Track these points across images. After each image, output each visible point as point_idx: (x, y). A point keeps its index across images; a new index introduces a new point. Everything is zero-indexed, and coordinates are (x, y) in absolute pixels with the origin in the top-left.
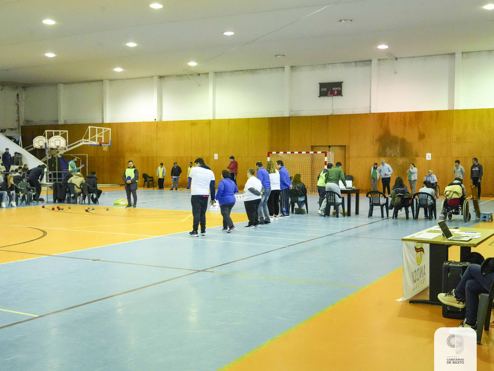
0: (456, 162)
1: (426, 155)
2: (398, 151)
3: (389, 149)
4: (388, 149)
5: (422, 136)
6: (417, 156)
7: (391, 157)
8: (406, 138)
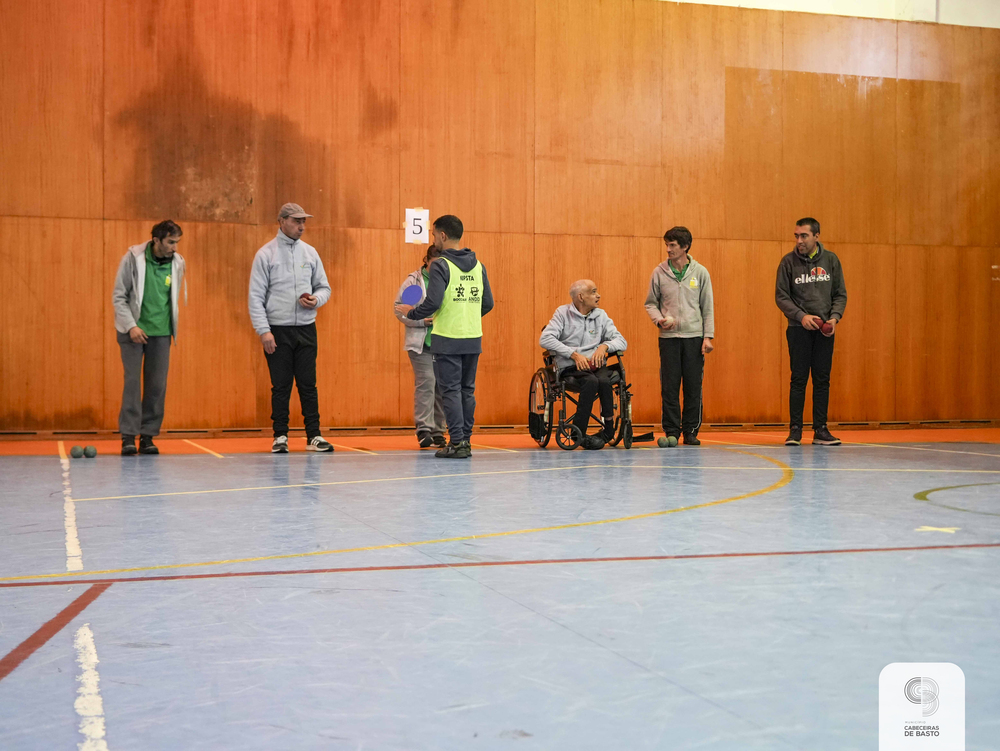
0: (671, 236)
1: (402, 217)
2: (253, 188)
3: (201, 176)
4: (190, 172)
5: (380, 115)
6: (356, 220)
7: (211, 219)
8: (296, 112)
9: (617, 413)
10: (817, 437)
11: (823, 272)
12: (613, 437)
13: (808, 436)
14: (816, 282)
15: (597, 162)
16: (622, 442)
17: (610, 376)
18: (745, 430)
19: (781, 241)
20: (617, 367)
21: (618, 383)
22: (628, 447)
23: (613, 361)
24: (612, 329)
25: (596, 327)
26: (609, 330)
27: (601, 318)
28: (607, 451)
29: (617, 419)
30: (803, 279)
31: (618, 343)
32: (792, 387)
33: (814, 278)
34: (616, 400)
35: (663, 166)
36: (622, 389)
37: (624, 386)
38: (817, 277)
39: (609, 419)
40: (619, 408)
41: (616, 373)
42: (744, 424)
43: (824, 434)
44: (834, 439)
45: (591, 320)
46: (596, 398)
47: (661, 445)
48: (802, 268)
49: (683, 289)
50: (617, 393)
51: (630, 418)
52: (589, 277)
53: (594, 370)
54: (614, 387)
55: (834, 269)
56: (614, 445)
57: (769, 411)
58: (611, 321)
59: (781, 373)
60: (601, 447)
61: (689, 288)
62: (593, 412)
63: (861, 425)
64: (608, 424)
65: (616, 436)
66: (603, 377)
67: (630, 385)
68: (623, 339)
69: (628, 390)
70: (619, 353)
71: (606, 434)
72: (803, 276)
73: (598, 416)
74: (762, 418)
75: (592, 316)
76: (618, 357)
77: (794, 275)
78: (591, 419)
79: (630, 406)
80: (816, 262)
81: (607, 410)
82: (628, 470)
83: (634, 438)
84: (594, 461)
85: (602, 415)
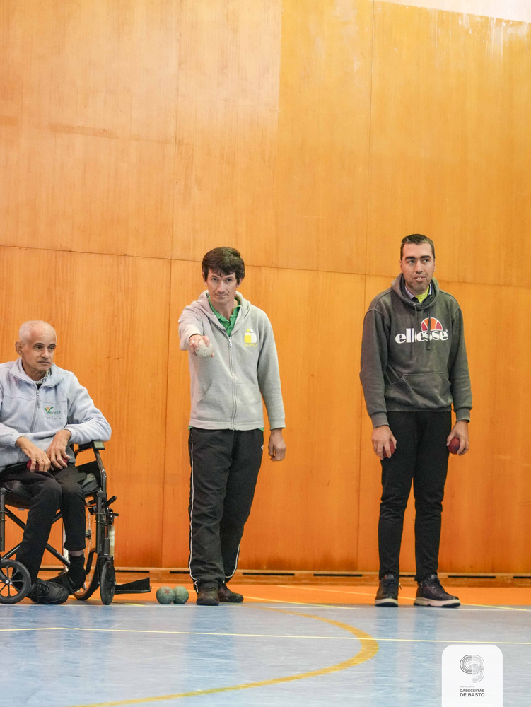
9: (90, 544)
10: (422, 593)
11: (438, 327)
12: (81, 586)
13: (408, 593)
14: (428, 342)
15: (70, 129)
16: (98, 591)
17: (81, 482)
18: (298, 581)
19: (365, 275)
20: (93, 468)
21: (94, 494)
22: (106, 601)
23: (86, 457)
24: (86, 404)
25: (57, 403)
26: (80, 406)
27: (65, 387)
28: (71, 607)
29: (91, 555)
30: (408, 336)
31: (93, 427)
32: (382, 512)
33: (425, 335)
34: (91, 524)
35: (179, 143)
36: (100, 503)
37: (104, 500)
38: (429, 333)
39: (78, 554)
40: (93, 537)
41: (90, 477)
42: (297, 572)
43: (433, 589)
44: (448, 597)
45: (48, 388)
46: (56, 518)
47: (161, 600)
48: (407, 318)
49: (234, 350)
50: (91, 511)
51: (112, 553)
52: (50, 320)
53: (54, 470)
54: (88, 500)
55: (454, 324)
56: (83, 599)
57: (339, 552)
58: (85, 391)
59: (358, 490)
60: (61, 601)
61: (244, 347)
62: (49, 542)
63: (485, 580)
64: (76, 562)
65: (87, 584)
66: (71, 483)
67: (114, 499)
68: (104, 421)
69: (111, 507)
70: (97, 445)
71: (72, 580)
72: (408, 331)
73: (58, 549)
74: (327, 563)
75: (49, 381)
76: (96, 451)
77: (393, 328)
78: (47, 553)
79: (112, 534)
80: (427, 309)
81: (75, 540)
82: (109, 635)
83: (118, 587)
84: (50, 620)
85: (66, 546)
